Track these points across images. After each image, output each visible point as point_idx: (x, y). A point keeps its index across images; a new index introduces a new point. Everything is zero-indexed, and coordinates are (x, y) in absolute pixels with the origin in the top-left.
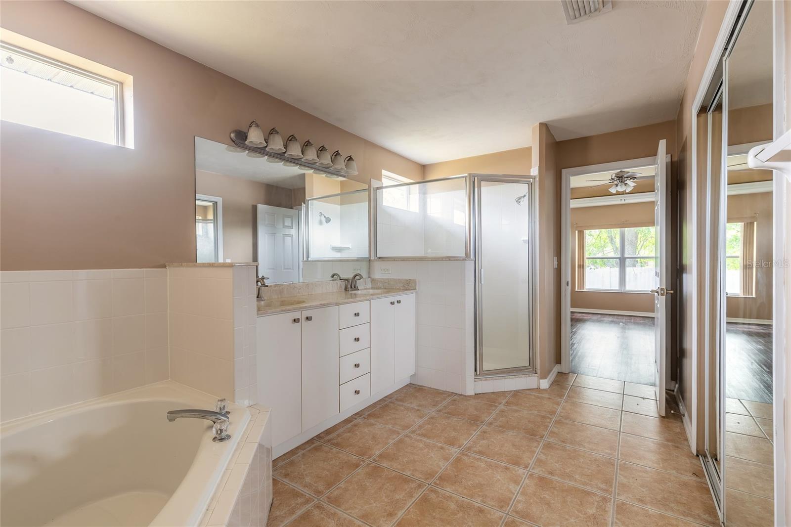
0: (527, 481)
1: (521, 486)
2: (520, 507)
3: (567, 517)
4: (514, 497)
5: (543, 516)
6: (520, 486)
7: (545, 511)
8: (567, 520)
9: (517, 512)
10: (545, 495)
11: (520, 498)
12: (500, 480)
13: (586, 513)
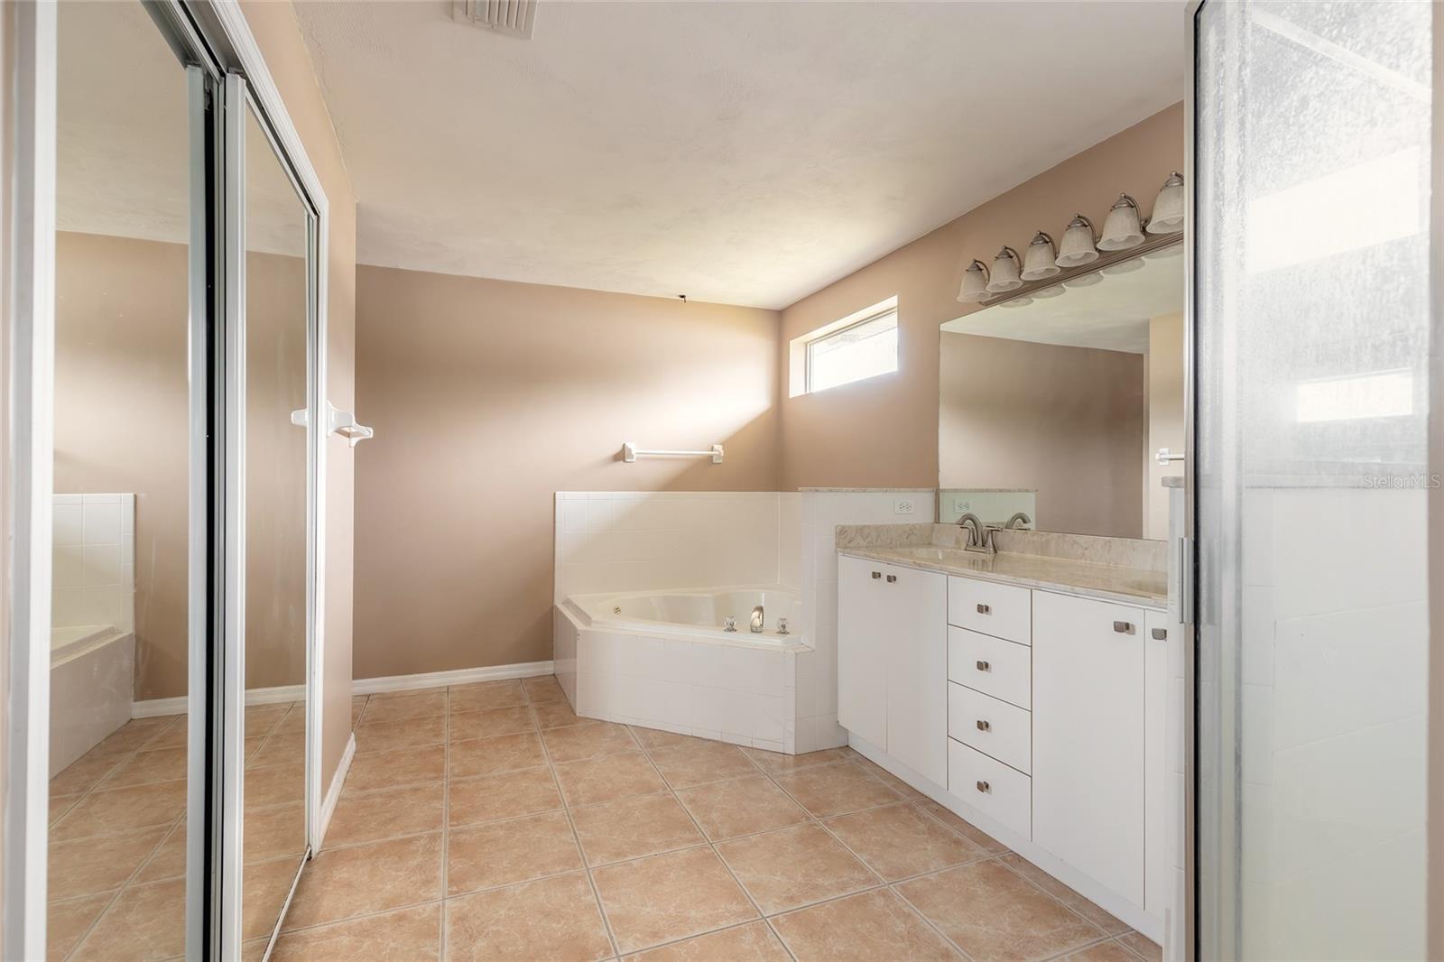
0: (604, 933)
1: (604, 918)
2: (581, 887)
3: (512, 913)
4: (599, 895)
5: (544, 894)
6: (607, 917)
7: (545, 901)
8: (510, 909)
9: (578, 878)
10: (560, 925)
11: (591, 898)
12: (642, 906)
13: (485, 937)
